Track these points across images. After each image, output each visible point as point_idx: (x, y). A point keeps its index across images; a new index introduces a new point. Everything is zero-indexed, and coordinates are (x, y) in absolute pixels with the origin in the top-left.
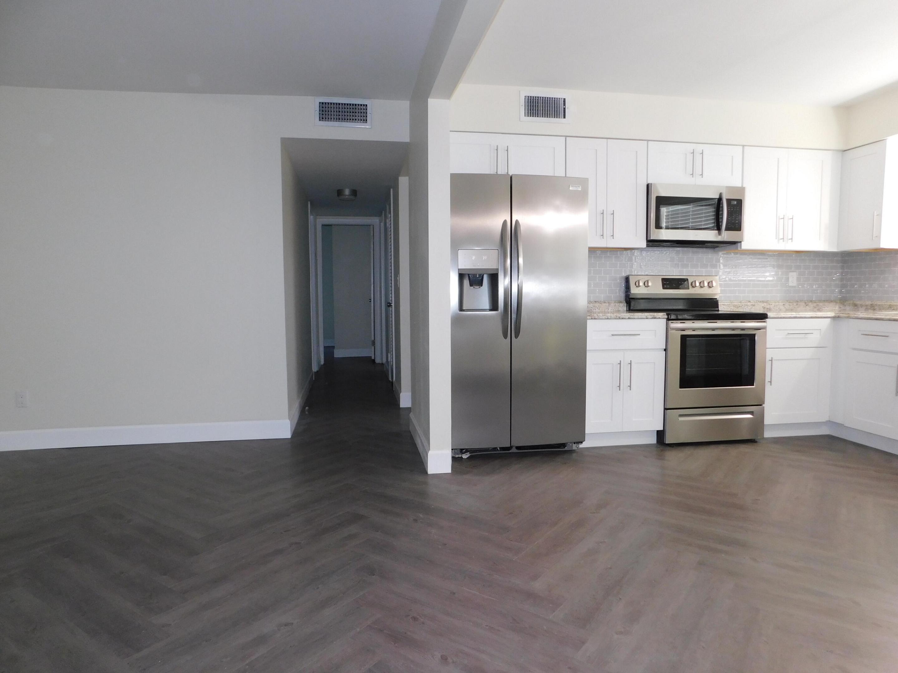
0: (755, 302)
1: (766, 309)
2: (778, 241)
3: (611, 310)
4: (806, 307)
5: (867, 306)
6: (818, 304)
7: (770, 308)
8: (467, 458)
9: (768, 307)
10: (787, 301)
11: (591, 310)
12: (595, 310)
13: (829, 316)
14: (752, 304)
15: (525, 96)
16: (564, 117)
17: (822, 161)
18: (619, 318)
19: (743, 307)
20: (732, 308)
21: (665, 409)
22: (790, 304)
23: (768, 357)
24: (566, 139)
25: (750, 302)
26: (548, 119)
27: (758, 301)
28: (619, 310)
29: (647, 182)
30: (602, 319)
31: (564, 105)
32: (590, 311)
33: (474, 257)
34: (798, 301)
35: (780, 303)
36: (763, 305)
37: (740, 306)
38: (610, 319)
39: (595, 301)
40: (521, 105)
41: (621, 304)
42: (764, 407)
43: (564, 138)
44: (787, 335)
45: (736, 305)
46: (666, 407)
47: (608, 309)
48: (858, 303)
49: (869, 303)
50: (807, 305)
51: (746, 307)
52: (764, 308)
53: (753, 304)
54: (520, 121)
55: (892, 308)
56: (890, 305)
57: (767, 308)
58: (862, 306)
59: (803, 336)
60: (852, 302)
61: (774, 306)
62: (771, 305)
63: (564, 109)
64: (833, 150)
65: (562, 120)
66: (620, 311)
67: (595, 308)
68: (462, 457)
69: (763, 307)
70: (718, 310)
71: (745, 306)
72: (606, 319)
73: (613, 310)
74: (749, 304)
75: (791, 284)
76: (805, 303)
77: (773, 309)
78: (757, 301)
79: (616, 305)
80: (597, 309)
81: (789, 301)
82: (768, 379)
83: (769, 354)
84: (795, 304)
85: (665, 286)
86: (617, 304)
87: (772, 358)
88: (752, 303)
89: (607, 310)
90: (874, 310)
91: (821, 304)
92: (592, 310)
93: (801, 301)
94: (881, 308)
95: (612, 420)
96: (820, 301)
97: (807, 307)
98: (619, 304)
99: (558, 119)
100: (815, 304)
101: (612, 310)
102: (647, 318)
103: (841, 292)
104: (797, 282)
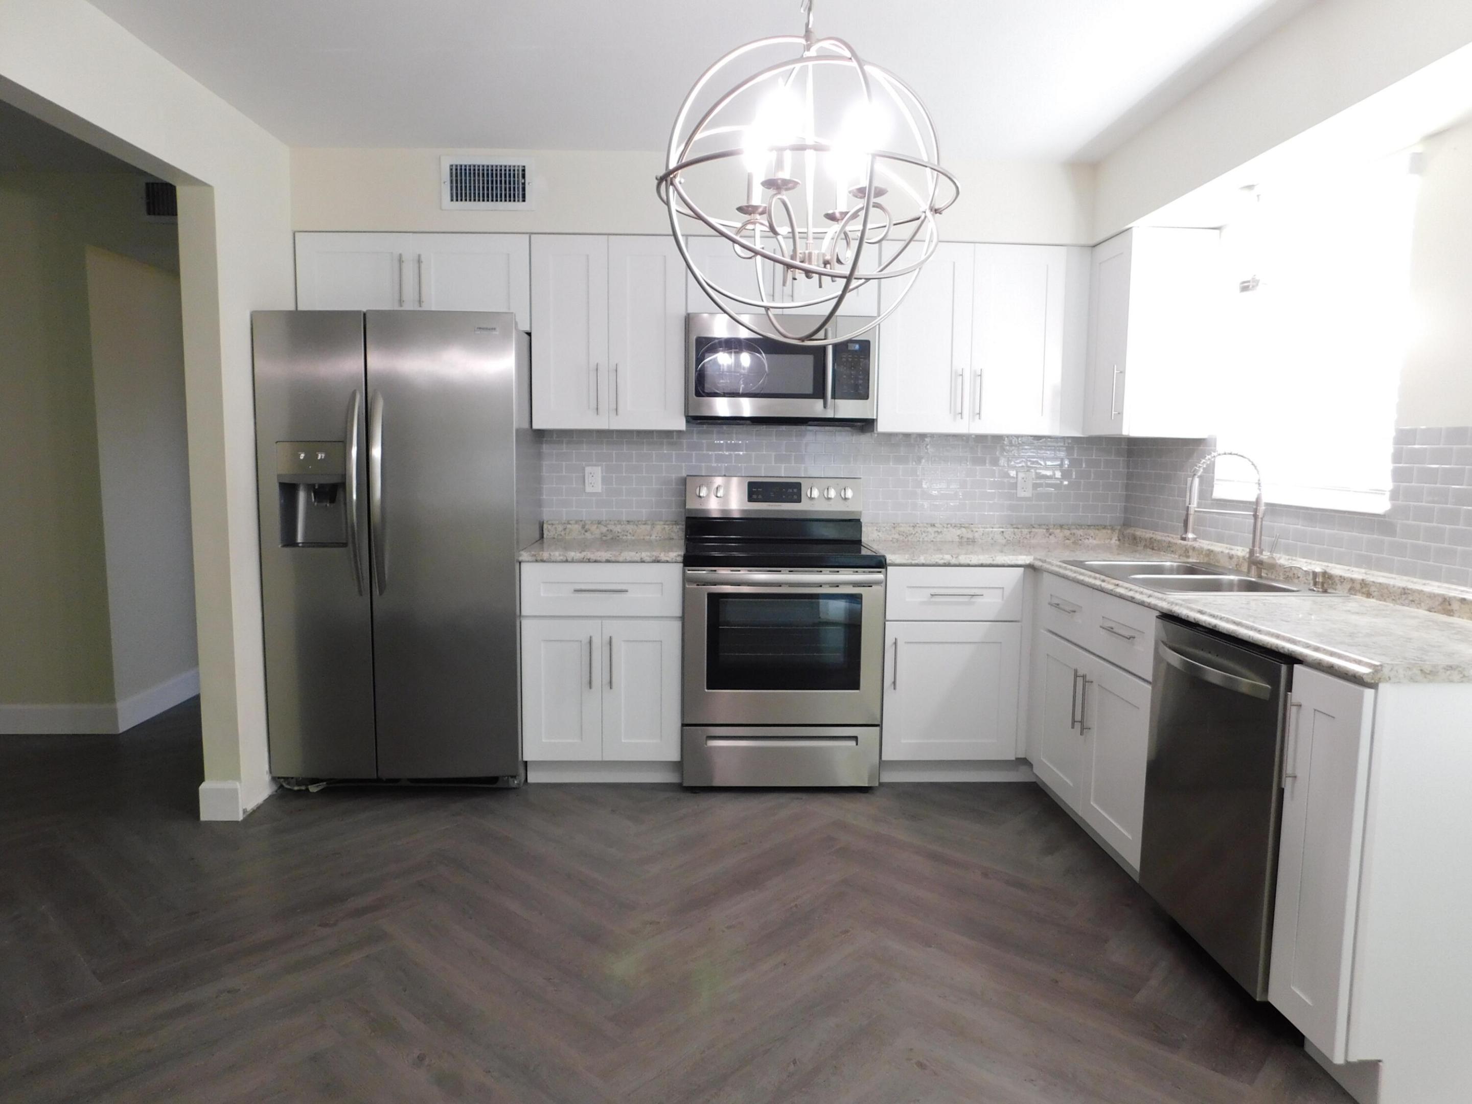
0: (945, 526)
2: (955, 416)
3: (656, 537)
4: (1048, 537)
7: (974, 537)
8: (317, 792)
9: (970, 535)
10: (1012, 525)
11: (618, 537)
12: (625, 537)
13: (1020, 562)
14: (936, 529)
15: (452, 166)
16: (524, 201)
17: (1045, 265)
18: (587, 561)
19: (917, 535)
21: (683, 725)
22: (1016, 530)
23: (887, 637)
24: (530, 237)
25: (932, 526)
26: (494, 203)
27: (951, 525)
28: (671, 537)
29: (686, 311)
30: (556, 562)
31: (524, 176)
32: (616, 539)
33: (302, 455)
34: (1035, 526)
35: (996, 530)
36: (959, 532)
38: (570, 562)
39: (628, 521)
40: (442, 181)
41: (674, 526)
43: (527, 236)
44: (930, 597)
45: (904, 532)
46: (685, 722)
47: (651, 536)
50: (1050, 534)
51: (924, 535)
52: (962, 537)
53: (939, 530)
54: (441, 209)
57: (968, 539)
59: (961, 599)
61: (983, 534)
62: (977, 532)
63: (524, 184)
64: (1068, 245)
65: (518, 205)
66: (673, 539)
67: (626, 534)
68: (307, 790)
69: (959, 536)
72: (562, 562)
73: (660, 537)
75: (1021, 494)
76: (1048, 530)
77: (980, 540)
78: (948, 524)
79: (665, 528)
80: (629, 535)
84: (1025, 531)
85: (755, 497)
86: (666, 526)
88: (938, 528)
89: (649, 537)
92: (621, 537)
93: (1039, 525)
95: (582, 739)
96: (1080, 526)
97: (1051, 537)
98: (671, 527)
99: (512, 203)
100: (1067, 533)
101: (658, 538)
102: (643, 562)
103: (1126, 510)
104: (1033, 490)
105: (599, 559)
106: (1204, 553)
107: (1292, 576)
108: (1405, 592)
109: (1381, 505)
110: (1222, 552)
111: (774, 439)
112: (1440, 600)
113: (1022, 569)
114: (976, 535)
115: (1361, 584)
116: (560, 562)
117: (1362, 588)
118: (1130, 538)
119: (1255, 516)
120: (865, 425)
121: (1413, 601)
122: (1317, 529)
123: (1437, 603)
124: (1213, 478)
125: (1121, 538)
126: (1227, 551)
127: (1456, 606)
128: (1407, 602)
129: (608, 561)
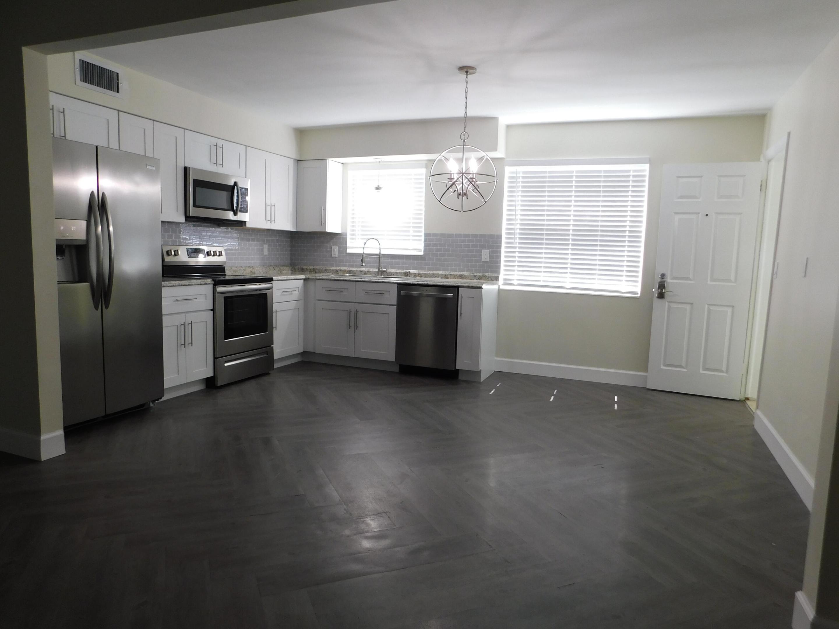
0: (245, 267)
1: (252, 273)
2: (267, 222)
5: (310, 269)
6: (280, 268)
13: (301, 278)
14: (244, 269)
15: (80, 61)
16: (118, 92)
17: (288, 166)
18: (182, 284)
20: (232, 272)
23: (274, 310)
25: (242, 267)
26: (103, 89)
27: (247, 266)
29: (184, 165)
30: (168, 286)
31: (118, 78)
33: (63, 227)
34: (270, 266)
35: (260, 268)
36: (250, 269)
37: (237, 271)
38: (174, 286)
40: (76, 68)
42: (273, 347)
43: (117, 112)
44: (282, 293)
45: (234, 270)
46: (216, 357)
48: (304, 267)
49: (311, 267)
50: (274, 269)
54: (76, 85)
55: (327, 271)
56: (326, 269)
58: (307, 269)
59: (290, 293)
60: (299, 267)
63: (118, 83)
64: (293, 159)
65: (115, 94)
69: (250, 271)
70: (225, 275)
71: (239, 271)
74: (242, 269)
75: (265, 254)
76: (274, 267)
81: (264, 266)
82: (274, 326)
83: (275, 307)
84: (268, 268)
87: (276, 310)
90: (316, 272)
91: (282, 268)
94: (320, 271)
95: (178, 375)
99: (113, 92)
100: (278, 268)
102: (201, 284)
103: (291, 259)
104: (268, 252)
105: (185, 284)
106: (347, 271)
107: (391, 274)
108: (433, 274)
109: (421, 253)
110: (356, 270)
111: (192, 228)
112: (444, 275)
113: (303, 280)
114: (255, 270)
115: (418, 274)
116: (171, 286)
117: (419, 275)
118: (300, 269)
119: (379, 258)
120: (242, 223)
121: (436, 276)
122: (397, 261)
123: (443, 276)
124: (346, 246)
125: (293, 269)
126: (359, 270)
127: (449, 276)
128: (434, 277)
129: (189, 285)
